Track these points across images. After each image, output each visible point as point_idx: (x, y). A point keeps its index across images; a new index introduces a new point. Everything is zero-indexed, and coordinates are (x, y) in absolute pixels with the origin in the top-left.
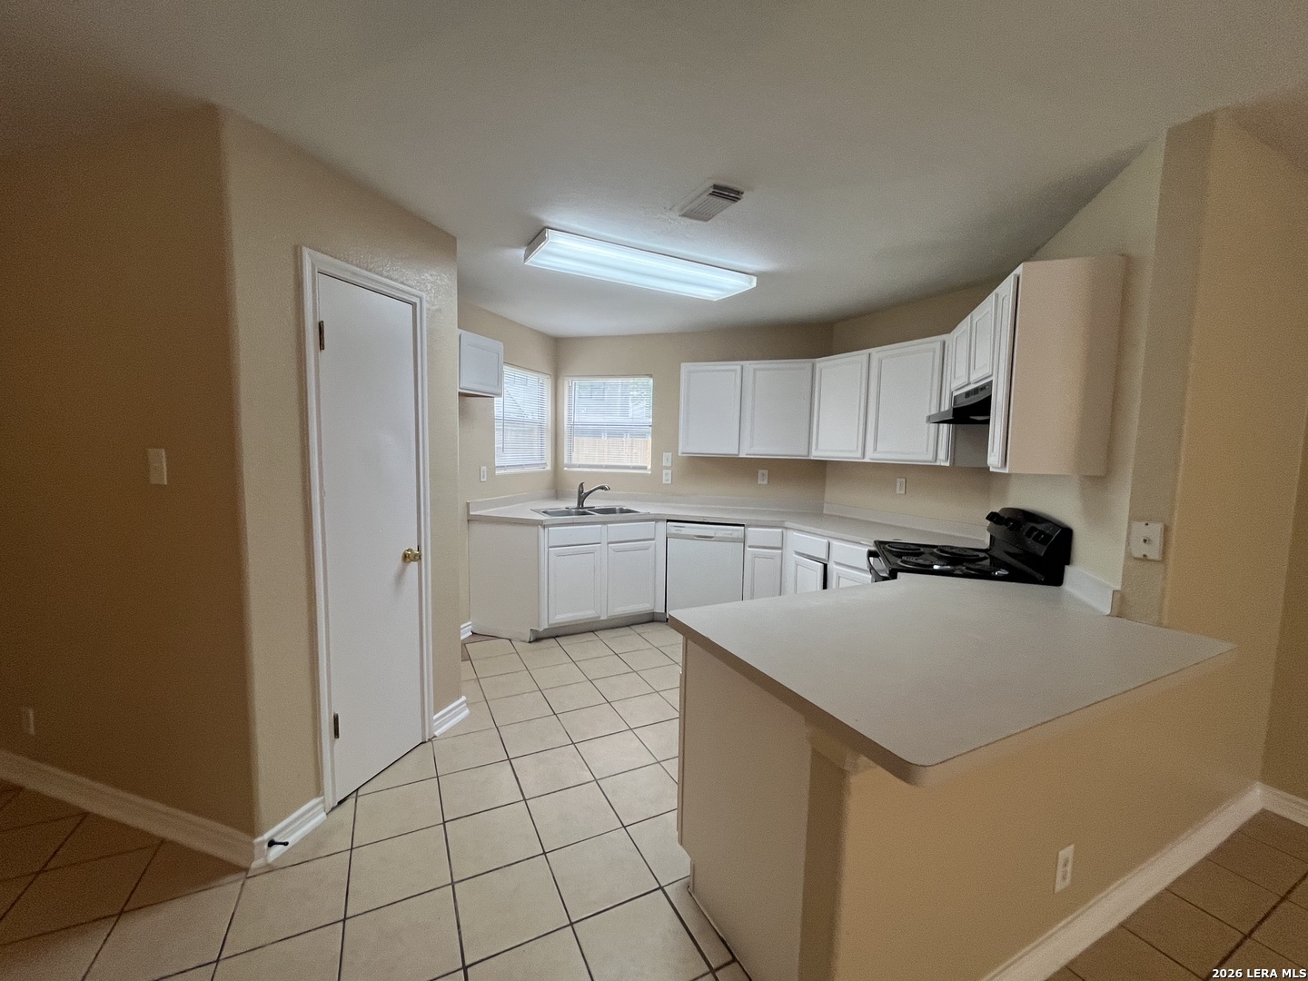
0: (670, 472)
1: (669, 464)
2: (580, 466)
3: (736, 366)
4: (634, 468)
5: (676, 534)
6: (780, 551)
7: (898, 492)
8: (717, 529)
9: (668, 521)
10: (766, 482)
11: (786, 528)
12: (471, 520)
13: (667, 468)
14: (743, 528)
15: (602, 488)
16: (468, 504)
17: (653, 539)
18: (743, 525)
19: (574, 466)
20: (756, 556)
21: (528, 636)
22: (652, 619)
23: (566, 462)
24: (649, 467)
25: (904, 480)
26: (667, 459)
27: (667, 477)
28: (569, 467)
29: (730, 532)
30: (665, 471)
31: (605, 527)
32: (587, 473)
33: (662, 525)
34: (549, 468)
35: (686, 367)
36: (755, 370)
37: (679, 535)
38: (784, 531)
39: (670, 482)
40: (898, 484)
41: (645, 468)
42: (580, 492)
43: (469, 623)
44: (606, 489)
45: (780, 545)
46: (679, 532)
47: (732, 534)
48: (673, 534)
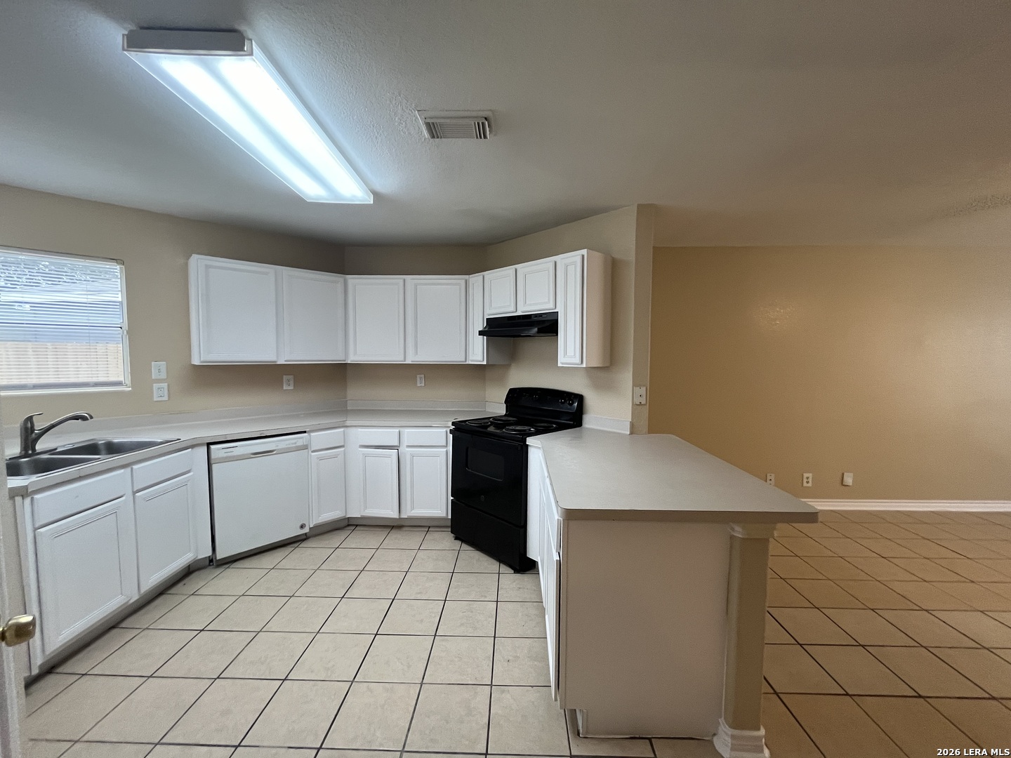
0: (165, 385)
1: (164, 376)
5: (226, 457)
6: (342, 449)
7: (419, 385)
8: (279, 441)
9: (209, 444)
10: (292, 387)
11: (347, 427)
13: (160, 381)
14: (304, 435)
15: (76, 417)
18: (305, 432)
20: (321, 459)
24: (128, 382)
25: (423, 376)
26: (159, 369)
27: (160, 392)
29: (294, 441)
30: (155, 386)
33: (201, 451)
35: (198, 263)
38: (345, 430)
39: (166, 398)
40: (418, 379)
41: (119, 384)
44: (84, 418)
45: (342, 444)
46: (230, 454)
47: (295, 443)
48: (223, 458)
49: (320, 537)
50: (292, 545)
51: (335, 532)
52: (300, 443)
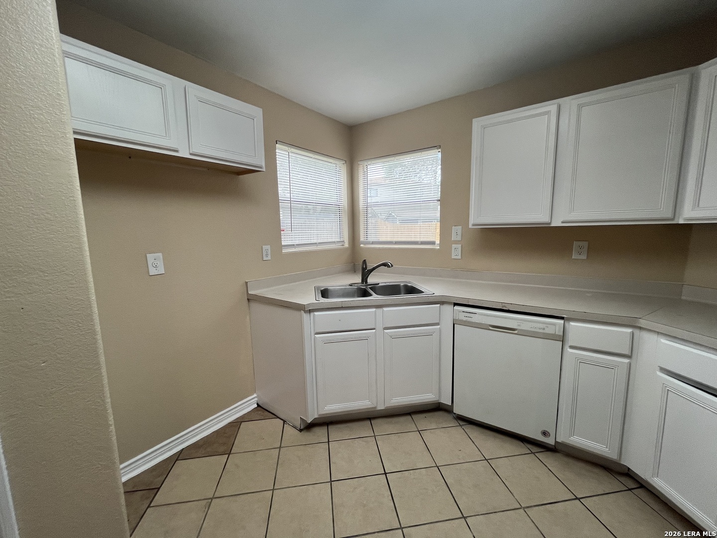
0: (459, 246)
1: (459, 238)
2: (373, 243)
3: (551, 107)
4: (423, 243)
5: (465, 321)
6: (626, 361)
8: (521, 320)
9: (455, 304)
10: (584, 257)
11: (640, 328)
12: (251, 299)
13: (456, 242)
14: (562, 322)
15: (385, 265)
16: (246, 283)
17: (437, 324)
18: (562, 318)
19: (369, 243)
20: (582, 361)
21: (298, 423)
22: (436, 408)
23: (362, 239)
24: (438, 242)
26: (456, 232)
27: (456, 252)
28: (365, 244)
29: (542, 326)
30: (454, 246)
31: (379, 311)
32: (379, 249)
33: (448, 309)
34: (347, 245)
36: (580, 107)
37: (469, 322)
38: (637, 332)
39: (459, 257)
41: (433, 243)
42: (364, 269)
43: (255, 395)
44: (389, 266)
45: (627, 352)
46: (469, 319)
47: (544, 329)
48: (462, 321)
49: (571, 461)
50: (529, 446)
51: (596, 470)
52: (550, 330)
